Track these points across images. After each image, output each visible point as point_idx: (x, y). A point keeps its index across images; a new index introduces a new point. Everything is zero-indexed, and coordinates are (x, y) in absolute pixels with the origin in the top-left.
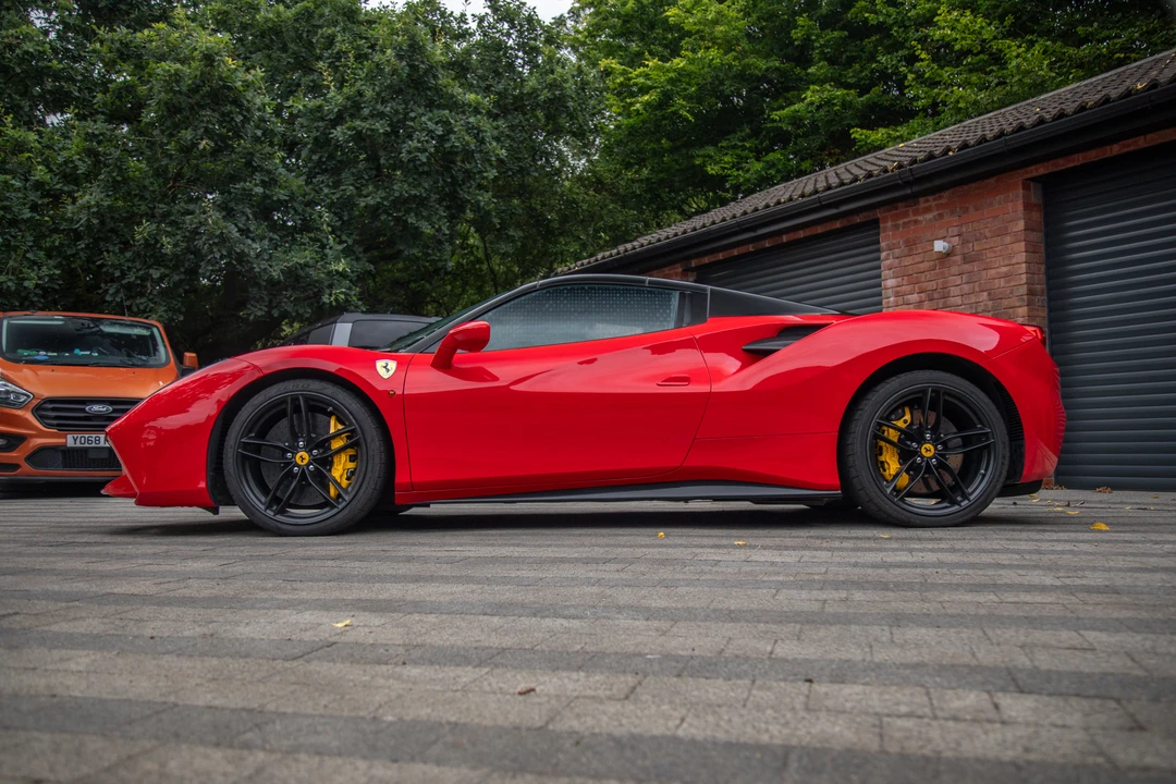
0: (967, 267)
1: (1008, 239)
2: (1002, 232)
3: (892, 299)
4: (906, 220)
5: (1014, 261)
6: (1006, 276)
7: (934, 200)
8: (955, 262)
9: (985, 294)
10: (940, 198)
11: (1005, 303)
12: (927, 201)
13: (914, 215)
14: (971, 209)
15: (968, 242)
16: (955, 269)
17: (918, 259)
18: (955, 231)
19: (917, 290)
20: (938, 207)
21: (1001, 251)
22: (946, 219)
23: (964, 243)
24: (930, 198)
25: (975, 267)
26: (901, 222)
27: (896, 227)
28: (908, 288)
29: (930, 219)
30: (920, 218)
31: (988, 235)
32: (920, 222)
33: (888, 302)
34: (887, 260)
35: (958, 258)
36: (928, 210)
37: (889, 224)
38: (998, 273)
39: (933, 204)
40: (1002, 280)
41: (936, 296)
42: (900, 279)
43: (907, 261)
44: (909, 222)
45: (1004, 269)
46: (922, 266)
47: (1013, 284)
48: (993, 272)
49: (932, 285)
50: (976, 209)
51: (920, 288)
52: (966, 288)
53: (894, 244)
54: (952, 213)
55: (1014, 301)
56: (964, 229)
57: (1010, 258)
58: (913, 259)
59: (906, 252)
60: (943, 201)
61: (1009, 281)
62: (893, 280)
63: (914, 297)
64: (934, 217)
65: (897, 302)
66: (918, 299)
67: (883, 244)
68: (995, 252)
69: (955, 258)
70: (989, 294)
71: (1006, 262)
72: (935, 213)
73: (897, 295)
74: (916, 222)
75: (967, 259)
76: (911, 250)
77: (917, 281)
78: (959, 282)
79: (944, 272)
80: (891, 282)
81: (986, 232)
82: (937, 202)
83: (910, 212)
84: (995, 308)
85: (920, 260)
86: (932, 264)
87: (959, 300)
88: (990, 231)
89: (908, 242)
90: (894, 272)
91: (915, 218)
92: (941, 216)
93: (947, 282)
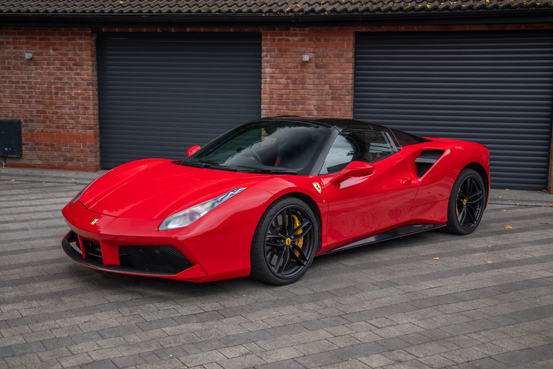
0: (317, 70)
1: (343, 60)
2: (340, 56)
3: (268, 80)
4: (281, 37)
5: (346, 72)
6: (340, 78)
7: (300, 30)
8: (310, 66)
9: (328, 86)
10: (304, 30)
11: (339, 92)
12: (295, 30)
13: (286, 36)
14: (322, 40)
15: (319, 57)
16: (310, 70)
17: (287, 61)
18: (312, 50)
19: (285, 77)
20: (302, 35)
21: (338, 66)
22: (307, 42)
23: (317, 57)
24: (297, 29)
25: (322, 71)
26: (277, 38)
27: (274, 40)
28: (280, 75)
29: (296, 41)
30: (290, 38)
31: (332, 56)
32: (289, 41)
33: (266, 81)
34: (266, 57)
35: (313, 65)
36: (295, 35)
37: (269, 37)
38: (336, 77)
39: (299, 32)
40: (338, 81)
41: (297, 82)
42: (274, 69)
43: (281, 60)
44: (283, 39)
45: (339, 75)
46: (290, 65)
47: (344, 83)
48: (333, 75)
49: (296, 76)
50: (325, 41)
51: (287, 76)
52: (317, 81)
53: (271, 49)
54: (310, 40)
55: (344, 92)
56: (317, 50)
57: (344, 70)
58: (284, 60)
59: (280, 55)
60: (304, 32)
61: (342, 82)
62: (270, 70)
63: (283, 81)
64: (299, 40)
65: (272, 81)
66: (286, 83)
67: (264, 48)
68: (335, 66)
69: (311, 64)
70: (330, 87)
71: (341, 72)
72: (300, 38)
73: (272, 77)
74: (287, 40)
75: (317, 66)
76: (282, 55)
77: (286, 72)
78: (312, 77)
79: (303, 71)
80: (268, 70)
81: (330, 54)
82: (301, 32)
83: (284, 34)
84: (333, 94)
85: (288, 61)
86: (295, 64)
87: (312, 87)
88: (333, 54)
89: (280, 50)
90: (270, 65)
91: (286, 38)
92: (303, 40)
93: (305, 76)
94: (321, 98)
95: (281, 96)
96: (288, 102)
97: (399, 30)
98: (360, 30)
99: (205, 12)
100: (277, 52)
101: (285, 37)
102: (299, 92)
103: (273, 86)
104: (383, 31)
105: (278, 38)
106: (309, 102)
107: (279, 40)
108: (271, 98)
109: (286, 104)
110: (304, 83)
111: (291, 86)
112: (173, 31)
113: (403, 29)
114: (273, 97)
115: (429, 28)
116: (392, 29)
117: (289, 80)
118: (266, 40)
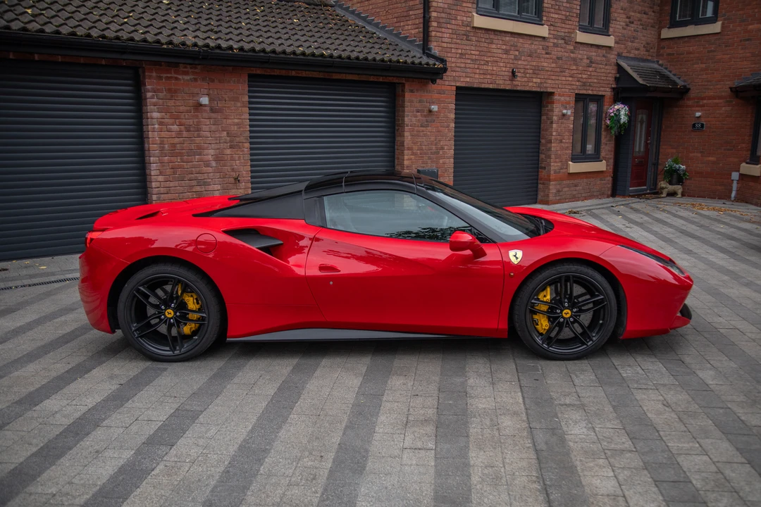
0: (213, 115)
1: (239, 104)
2: (235, 99)
3: (156, 126)
4: (169, 75)
5: (243, 117)
6: (237, 124)
7: (191, 68)
8: (205, 110)
9: (225, 133)
10: (196, 68)
11: (238, 139)
12: (186, 68)
13: (175, 73)
14: (216, 81)
15: (214, 100)
16: (205, 115)
17: (178, 103)
18: (206, 92)
19: (177, 123)
20: (194, 73)
21: (234, 110)
22: (199, 82)
23: (212, 100)
24: (188, 66)
25: (218, 116)
26: (164, 75)
27: (160, 78)
28: (170, 121)
29: (188, 80)
30: (180, 77)
31: (227, 99)
32: (180, 79)
33: (154, 128)
34: (152, 98)
35: (208, 109)
36: (186, 73)
37: (154, 74)
38: (233, 122)
39: (190, 70)
40: (236, 127)
41: (192, 129)
42: (163, 114)
43: (171, 103)
44: (171, 77)
45: (236, 121)
46: (181, 108)
47: (242, 129)
48: (230, 121)
49: (190, 122)
50: (220, 82)
51: (180, 122)
52: (213, 127)
53: (158, 90)
54: (203, 79)
55: (242, 139)
56: (211, 92)
57: (240, 115)
58: (175, 103)
59: (169, 97)
60: (196, 71)
61: (240, 128)
62: (158, 114)
63: (175, 128)
64: (191, 79)
65: (162, 129)
66: (178, 130)
67: (148, 87)
68: (232, 110)
69: (206, 108)
70: (228, 133)
71: (238, 117)
72: (192, 77)
73: (161, 124)
74: (177, 78)
75: (213, 110)
76: (172, 96)
77: (178, 118)
78: (208, 123)
79: (197, 116)
80: (156, 115)
81: (226, 97)
82: (193, 70)
83: (172, 71)
84: (231, 141)
85: (180, 104)
86: (189, 108)
87: (208, 134)
88: (228, 97)
89: (169, 90)
90: (158, 108)
91: (176, 76)
92: (195, 80)
93: (200, 122)
94: (219, 147)
95: (174, 145)
96: (183, 153)
97: (290, 75)
98: (254, 72)
99: (82, 36)
100: (165, 93)
101: (174, 75)
102: (194, 140)
103: (163, 134)
104: (276, 74)
105: (166, 75)
106: (206, 152)
107: (167, 78)
108: (162, 149)
109: (181, 155)
110: (199, 130)
111: (185, 134)
112: (11, 57)
113: (293, 73)
114: (163, 147)
115: (315, 75)
116: (283, 73)
117: (182, 127)
118: (150, 77)
